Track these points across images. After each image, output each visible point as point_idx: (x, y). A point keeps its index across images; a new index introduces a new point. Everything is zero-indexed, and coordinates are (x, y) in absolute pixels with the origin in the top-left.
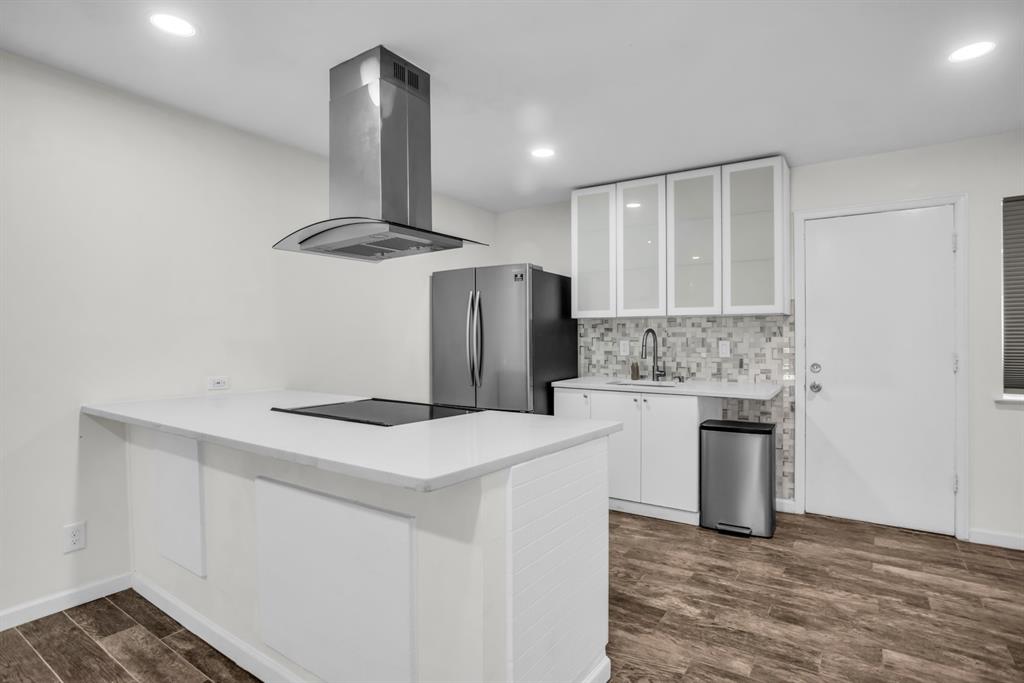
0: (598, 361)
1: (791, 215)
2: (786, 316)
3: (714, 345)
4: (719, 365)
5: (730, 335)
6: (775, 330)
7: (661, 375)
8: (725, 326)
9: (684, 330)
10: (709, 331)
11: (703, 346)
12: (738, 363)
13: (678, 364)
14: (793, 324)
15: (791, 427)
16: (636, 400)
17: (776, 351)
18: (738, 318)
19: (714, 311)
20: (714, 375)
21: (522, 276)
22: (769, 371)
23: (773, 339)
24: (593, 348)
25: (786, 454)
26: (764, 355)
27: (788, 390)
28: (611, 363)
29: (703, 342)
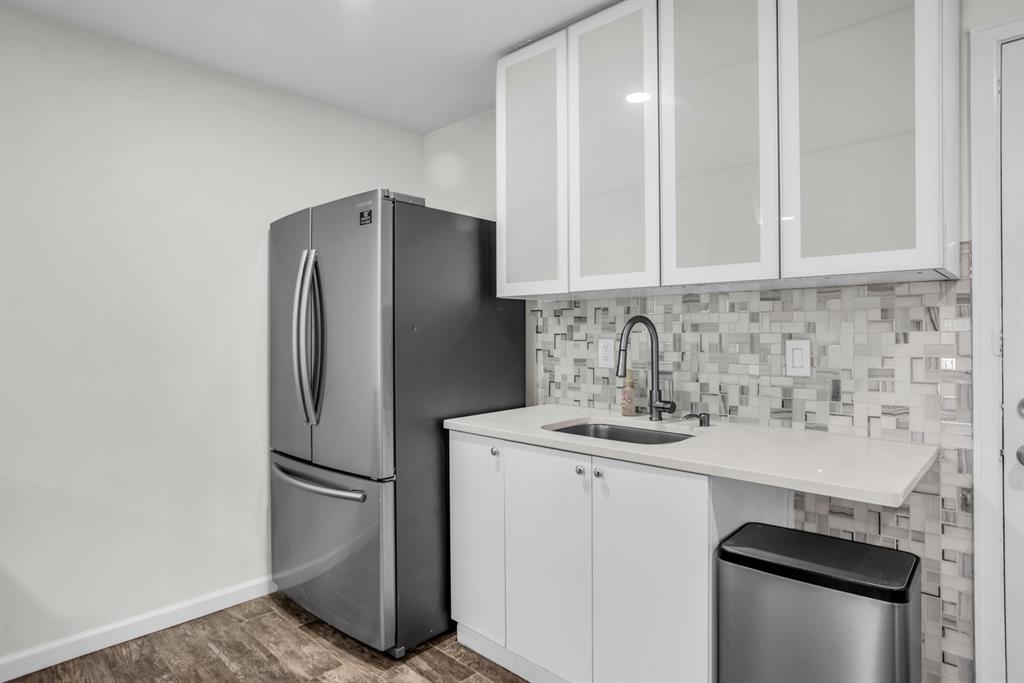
0: (564, 377)
1: (963, 39)
2: (948, 281)
3: (776, 349)
4: (787, 392)
5: (811, 327)
6: (919, 314)
7: (664, 409)
8: (801, 309)
9: (714, 318)
10: (765, 320)
11: (752, 351)
12: (829, 388)
13: (704, 387)
14: (966, 299)
15: (962, 546)
16: (580, 472)
17: (920, 366)
18: (828, 290)
19: (763, 270)
20: (774, 413)
21: (370, 214)
22: (905, 411)
23: (914, 336)
24: (556, 353)
25: (950, 611)
26: (891, 373)
27: (953, 456)
28: (584, 382)
29: (753, 345)
